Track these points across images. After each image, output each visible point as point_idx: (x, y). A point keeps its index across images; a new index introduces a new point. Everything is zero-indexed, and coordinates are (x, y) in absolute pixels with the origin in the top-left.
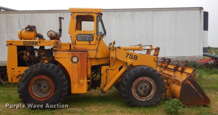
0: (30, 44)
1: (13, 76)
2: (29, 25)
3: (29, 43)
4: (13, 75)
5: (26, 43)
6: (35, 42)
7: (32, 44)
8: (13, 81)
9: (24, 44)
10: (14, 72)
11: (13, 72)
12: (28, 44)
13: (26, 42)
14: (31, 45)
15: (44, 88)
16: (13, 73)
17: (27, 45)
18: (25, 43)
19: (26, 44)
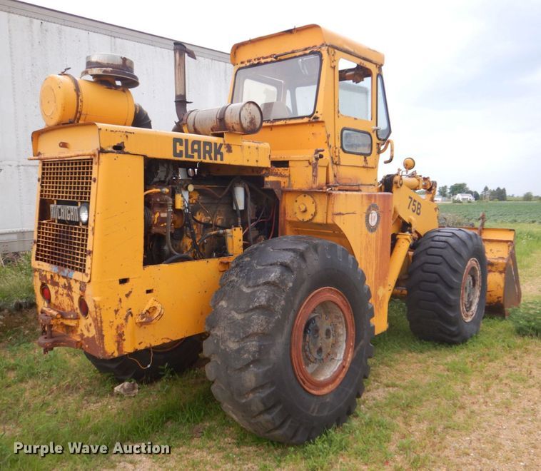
0: (196, 154)
1: (126, 319)
2: (124, 60)
3: (193, 151)
4: (123, 313)
5: (183, 148)
6: (216, 144)
7: (205, 152)
8: (125, 343)
9: (175, 154)
10: (127, 296)
11: (124, 298)
12: (190, 153)
13: (181, 145)
14: (199, 157)
15: (327, 338)
16: (127, 304)
17: (187, 155)
18: (180, 148)
19: (181, 151)
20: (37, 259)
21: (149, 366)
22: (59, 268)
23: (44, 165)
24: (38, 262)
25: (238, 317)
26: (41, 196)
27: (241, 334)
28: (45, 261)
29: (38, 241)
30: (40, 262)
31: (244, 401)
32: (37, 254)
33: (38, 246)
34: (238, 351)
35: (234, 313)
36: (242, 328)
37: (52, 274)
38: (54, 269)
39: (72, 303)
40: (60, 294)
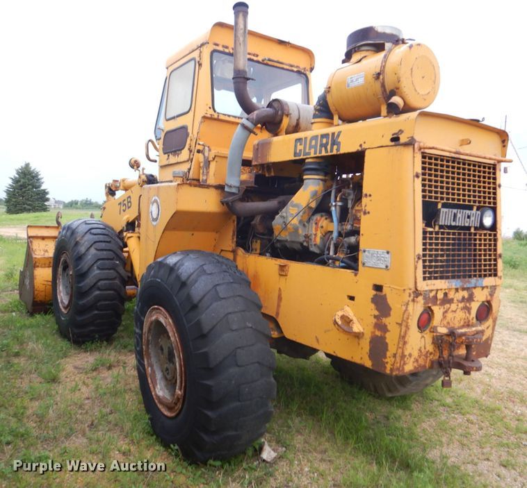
20: (424, 279)
22: (462, 281)
23: (423, 157)
24: (426, 282)
26: (424, 196)
28: (436, 278)
29: (424, 255)
30: (429, 282)
32: (424, 273)
33: (424, 261)
37: (447, 291)
38: (454, 284)
39: (468, 315)
40: (453, 311)
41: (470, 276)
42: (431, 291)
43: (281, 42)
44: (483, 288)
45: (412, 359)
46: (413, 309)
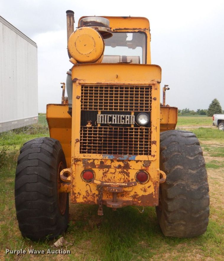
20: (81, 152)
21: (143, 211)
23: (82, 87)
24: (82, 154)
25: (194, 172)
26: (82, 108)
27: (199, 180)
28: (94, 153)
29: (82, 140)
30: (86, 154)
31: (198, 216)
32: (81, 149)
33: (81, 143)
34: (199, 189)
35: (190, 171)
36: (199, 177)
37: (103, 161)
38: (108, 157)
39: (126, 177)
40: (111, 173)
41: (121, 154)
42: (89, 160)
43: (125, 18)
44: (137, 161)
45: (82, 196)
46: (75, 169)
